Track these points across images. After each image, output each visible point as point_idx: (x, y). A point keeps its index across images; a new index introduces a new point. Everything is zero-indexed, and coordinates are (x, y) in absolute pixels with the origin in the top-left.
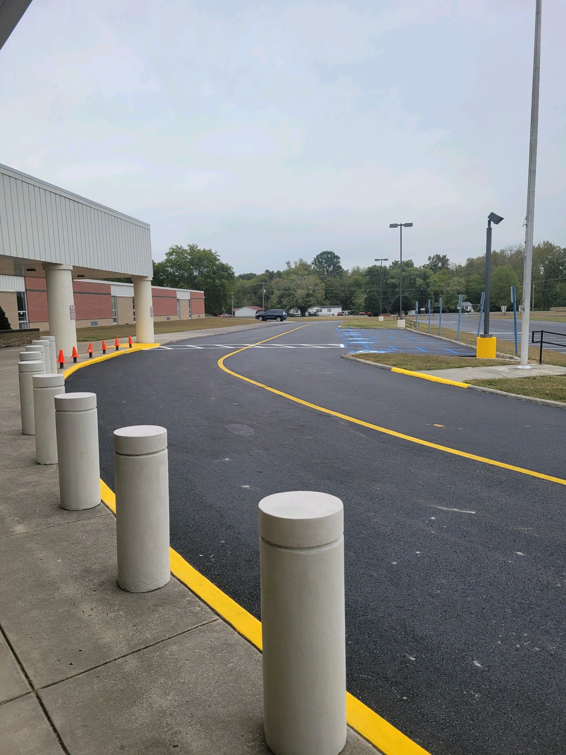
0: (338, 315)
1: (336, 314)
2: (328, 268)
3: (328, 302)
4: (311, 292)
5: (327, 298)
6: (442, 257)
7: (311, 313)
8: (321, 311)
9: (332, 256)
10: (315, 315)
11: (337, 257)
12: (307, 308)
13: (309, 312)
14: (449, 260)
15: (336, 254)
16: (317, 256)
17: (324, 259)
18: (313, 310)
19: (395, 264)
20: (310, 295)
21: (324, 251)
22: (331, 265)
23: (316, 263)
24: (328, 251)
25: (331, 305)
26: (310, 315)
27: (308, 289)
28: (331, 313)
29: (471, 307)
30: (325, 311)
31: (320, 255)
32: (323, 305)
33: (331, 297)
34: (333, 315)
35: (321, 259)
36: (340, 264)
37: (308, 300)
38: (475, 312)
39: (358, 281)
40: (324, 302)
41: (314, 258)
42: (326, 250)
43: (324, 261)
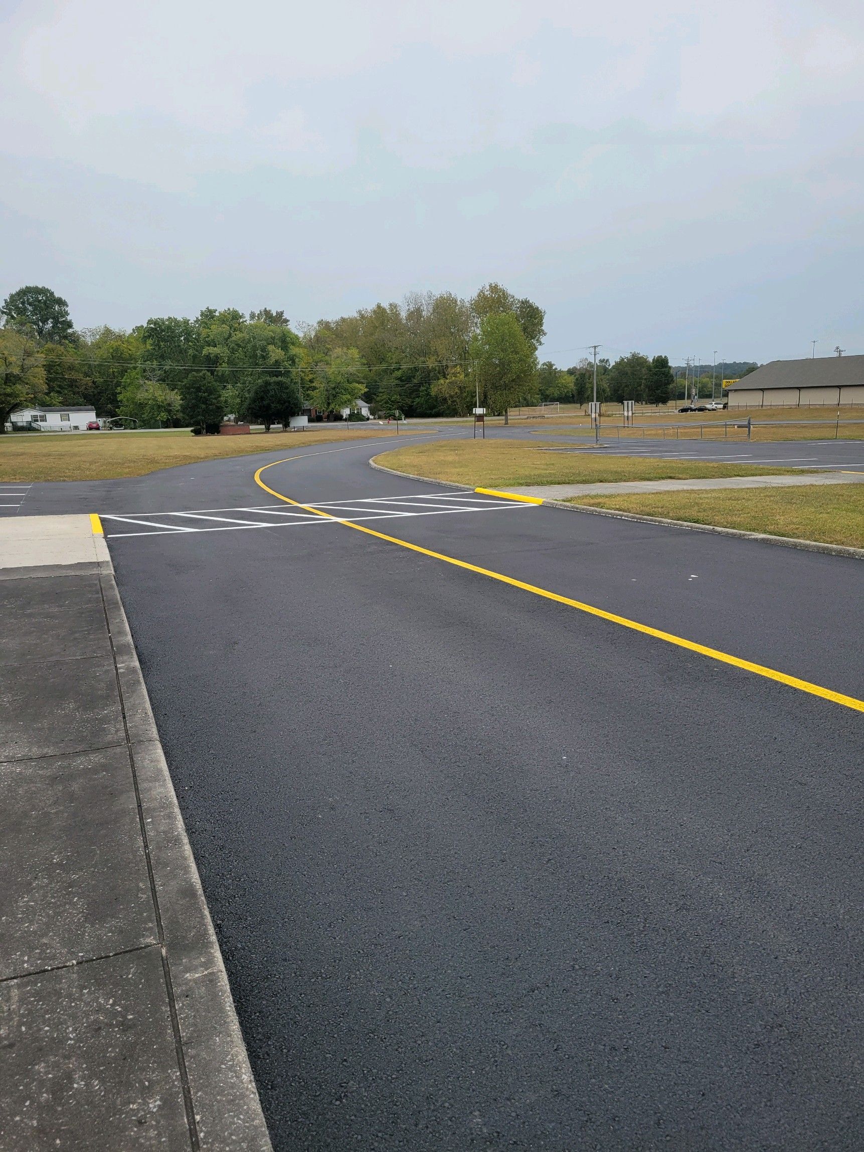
0: (90, 428)
1: (83, 426)
2: (41, 324)
3: (57, 399)
4: (16, 371)
5: (51, 389)
6: (274, 314)
7: (20, 424)
8: (44, 419)
9: (47, 297)
10: (28, 428)
11: (61, 302)
12: (9, 413)
13: (12, 423)
14: (288, 321)
15: (57, 295)
16: (12, 296)
17: (30, 304)
18: (23, 417)
19: (207, 316)
20: (12, 379)
21: (28, 285)
22: (48, 319)
23: (10, 313)
24: (37, 287)
25: (64, 405)
26: (17, 429)
27: (8, 364)
28: (73, 423)
29: (367, 409)
30: (54, 420)
31: (18, 294)
32: (46, 406)
33: (60, 386)
34: (76, 428)
35: (23, 303)
36: (69, 318)
37: (9, 390)
38: (375, 419)
39: (122, 353)
40: (48, 398)
41: (6, 300)
42: (32, 284)
43: (30, 308)
